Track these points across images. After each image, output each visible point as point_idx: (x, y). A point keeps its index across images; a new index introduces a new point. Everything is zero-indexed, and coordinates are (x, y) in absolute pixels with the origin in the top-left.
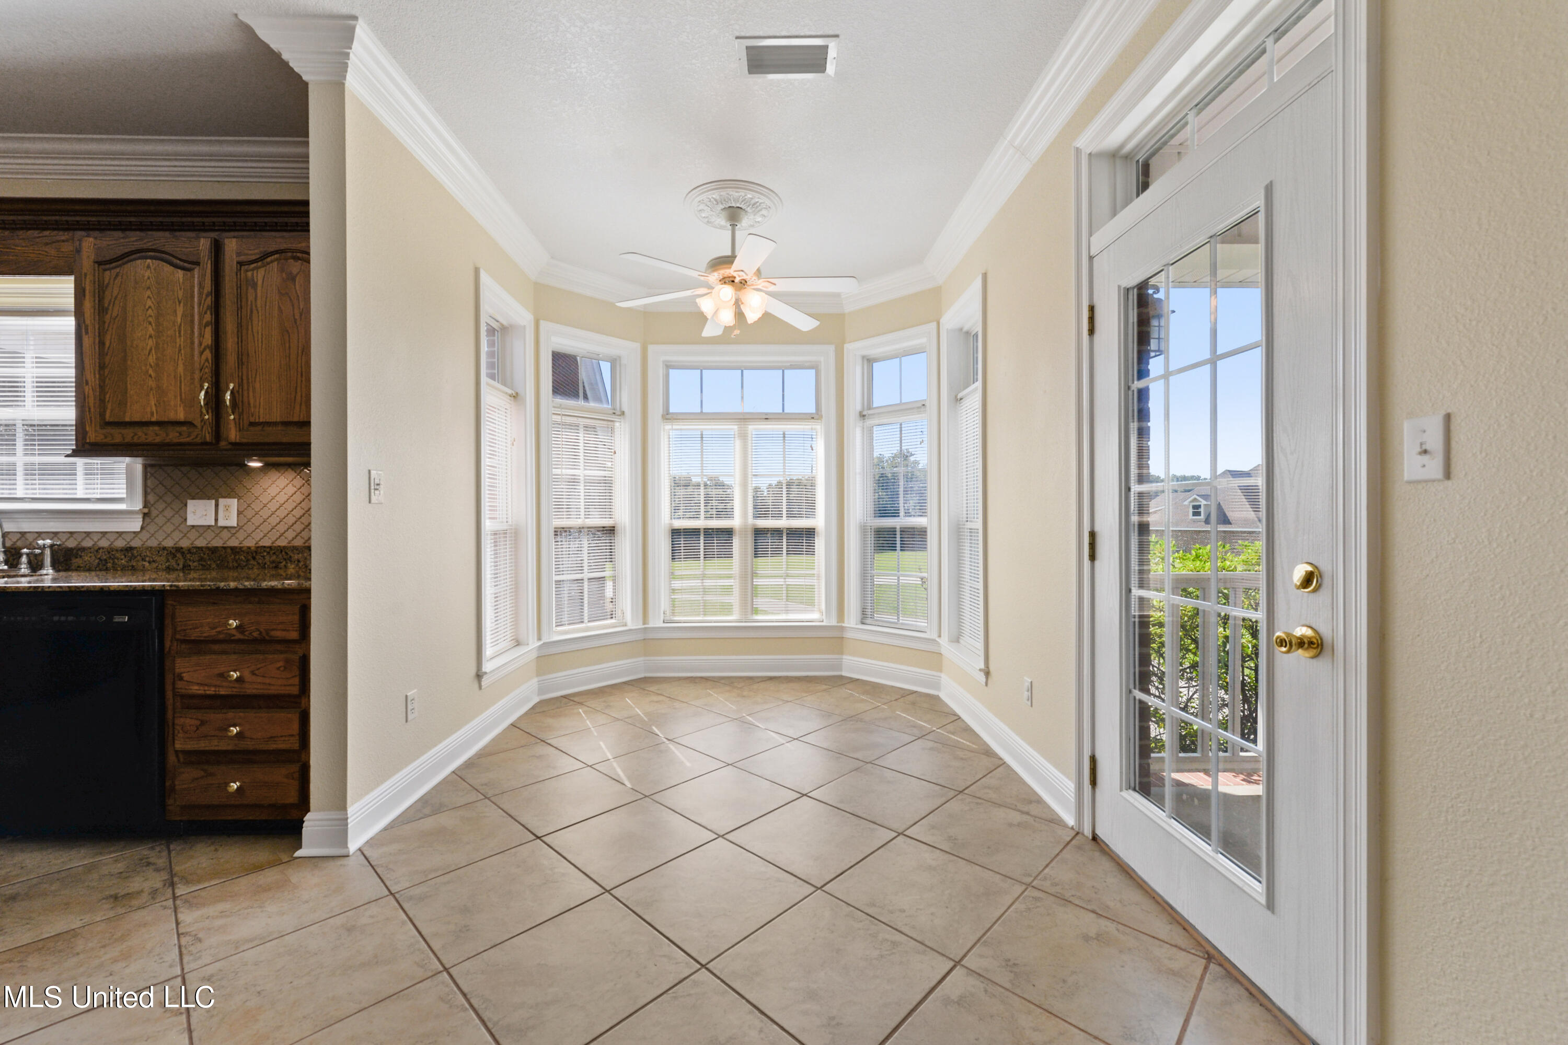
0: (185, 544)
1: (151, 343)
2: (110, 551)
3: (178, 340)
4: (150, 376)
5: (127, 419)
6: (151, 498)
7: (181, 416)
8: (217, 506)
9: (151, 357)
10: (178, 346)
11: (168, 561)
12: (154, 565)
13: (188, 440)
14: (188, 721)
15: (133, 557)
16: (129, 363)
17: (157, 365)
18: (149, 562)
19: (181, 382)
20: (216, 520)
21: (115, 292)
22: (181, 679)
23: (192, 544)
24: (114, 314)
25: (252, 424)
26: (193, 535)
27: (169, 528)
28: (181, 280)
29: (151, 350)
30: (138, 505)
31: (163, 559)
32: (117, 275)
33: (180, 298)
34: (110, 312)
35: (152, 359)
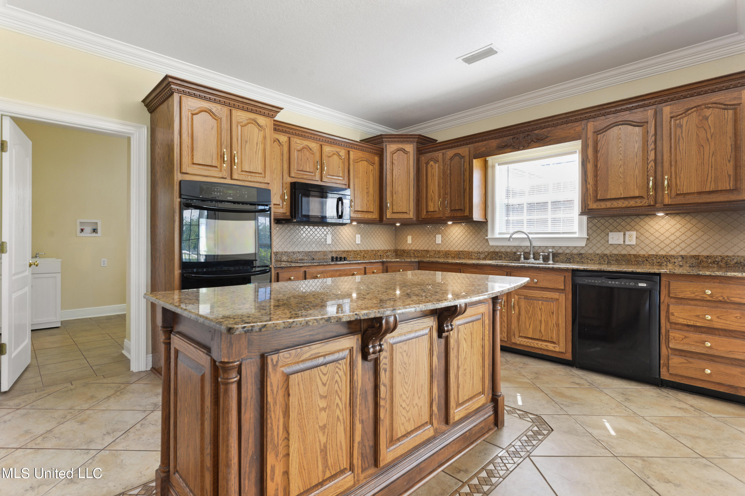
0: (607, 252)
1: (621, 163)
2: (572, 255)
3: (635, 159)
4: (621, 177)
5: (608, 197)
6: (590, 232)
7: (637, 194)
8: (624, 235)
9: (621, 169)
10: (635, 161)
11: (600, 260)
12: (593, 262)
13: (641, 205)
14: (677, 335)
15: (583, 257)
16: (609, 173)
17: (624, 172)
18: (590, 260)
19: (637, 178)
20: (624, 241)
21: (603, 143)
22: (673, 315)
23: (611, 252)
24: (603, 153)
25: (677, 195)
26: (611, 248)
27: (599, 245)
28: (637, 132)
29: (621, 165)
30: (585, 236)
31: (597, 259)
32: (604, 135)
33: (637, 140)
34: (600, 152)
35: (621, 170)
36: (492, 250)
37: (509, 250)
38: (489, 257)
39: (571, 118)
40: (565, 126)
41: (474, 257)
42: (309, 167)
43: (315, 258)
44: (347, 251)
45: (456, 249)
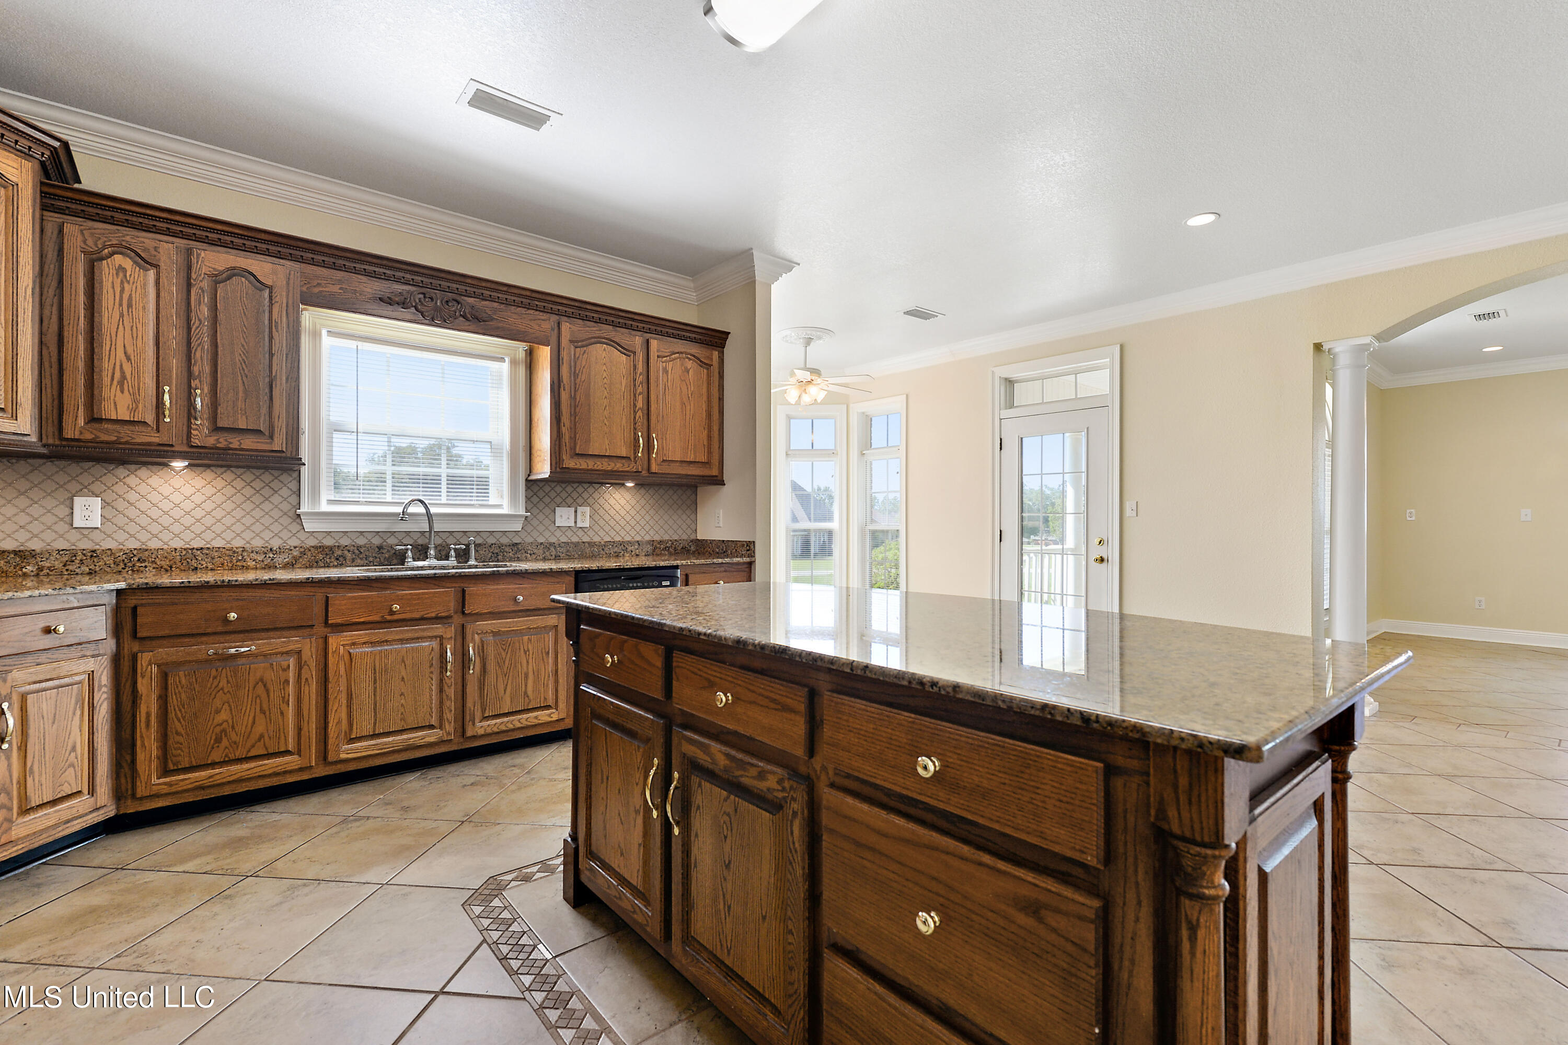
0: (553, 540)
1: (605, 402)
3: (622, 401)
4: (605, 424)
5: (590, 453)
6: (529, 505)
8: (576, 512)
9: (605, 411)
10: (622, 405)
11: (544, 553)
12: (534, 556)
15: (519, 550)
16: (591, 413)
17: (609, 417)
18: (531, 555)
19: (624, 430)
20: (576, 522)
21: (584, 363)
23: (559, 540)
24: (583, 380)
26: (559, 533)
27: (542, 528)
28: (624, 362)
29: (606, 406)
30: (522, 512)
31: (541, 551)
32: (584, 352)
33: (623, 373)
34: (579, 377)
35: (606, 413)
36: (312, 542)
37: (361, 541)
38: (304, 561)
39: (537, 303)
40: (523, 310)
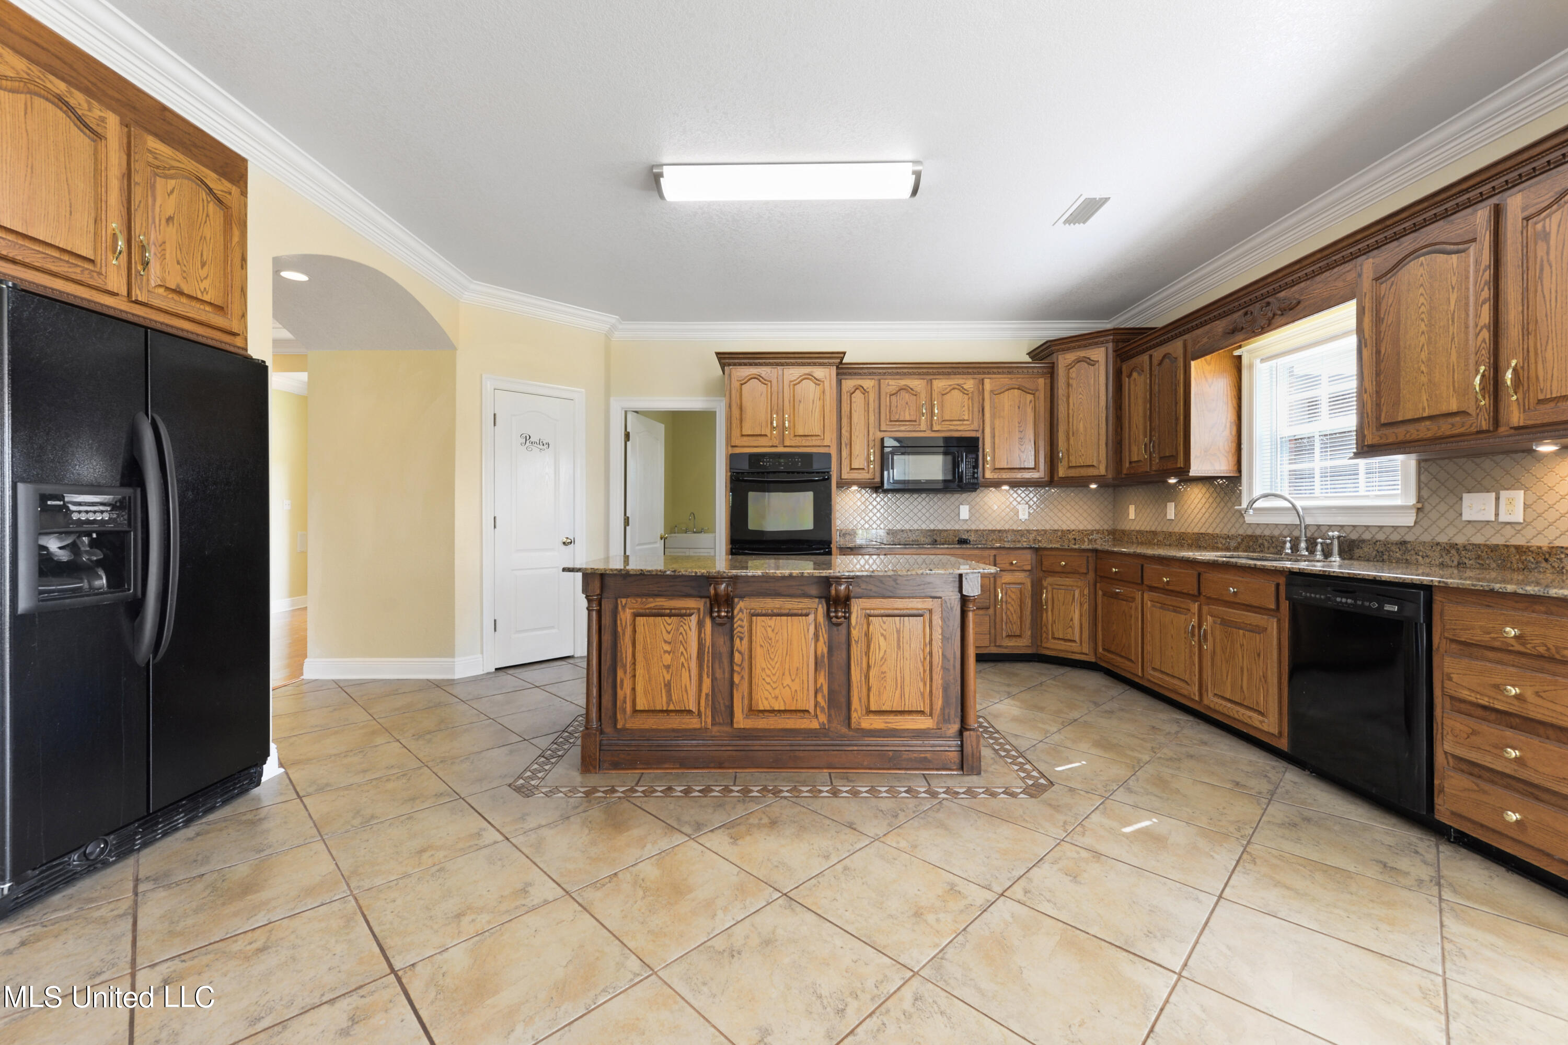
0: (1460, 540)
1: (1423, 339)
2: (1386, 544)
3: (1451, 328)
4: (1423, 372)
5: (1400, 419)
6: (1425, 493)
7: (1454, 407)
8: (1497, 499)
9: (1423, 353)
10: (1451, 333)
11: (1442, 556)
12: (1428, 560)
13: (1462, 430)
14: (1458, 725)
15: (1407, 551)
16: (1402, 363)
17: (1429, 360)
18: (1423, 557)
19: (1454, 372)
20: (1497, 515)
21: (1390, 301)
22: (1450, 679)
23: (1468, 540)
24: (1390, 322)
25: (1540, 401)
26: (1469, 531)
27: (1443, 523)
28: (1455, 266)
29: (1423, 345)
30: (1412, 501)
31: (1437, 554)
32: (1392, 284)
33: (1453, 284)
34: (1385, 321)
35: (1424, 356)
36: (1249, 532)
38: (1243, 546)
39: (1334, 258)
40: (1327, 274)
41: (1220, 545)
42: (910, 415)
43: (938, 539)
44: (1000, 531)
45: (1196, 530)
